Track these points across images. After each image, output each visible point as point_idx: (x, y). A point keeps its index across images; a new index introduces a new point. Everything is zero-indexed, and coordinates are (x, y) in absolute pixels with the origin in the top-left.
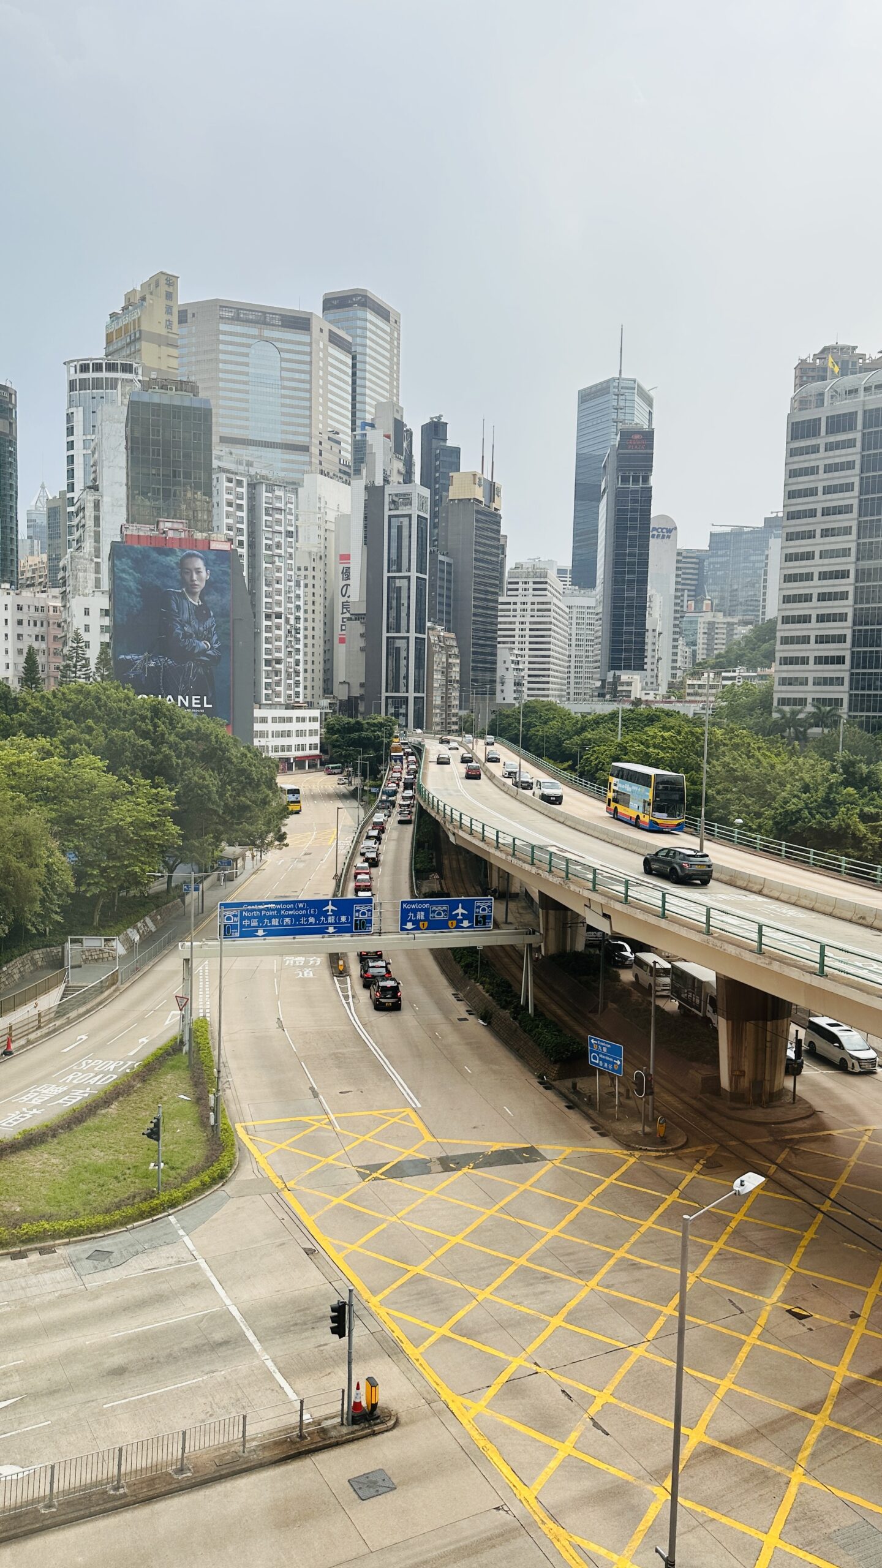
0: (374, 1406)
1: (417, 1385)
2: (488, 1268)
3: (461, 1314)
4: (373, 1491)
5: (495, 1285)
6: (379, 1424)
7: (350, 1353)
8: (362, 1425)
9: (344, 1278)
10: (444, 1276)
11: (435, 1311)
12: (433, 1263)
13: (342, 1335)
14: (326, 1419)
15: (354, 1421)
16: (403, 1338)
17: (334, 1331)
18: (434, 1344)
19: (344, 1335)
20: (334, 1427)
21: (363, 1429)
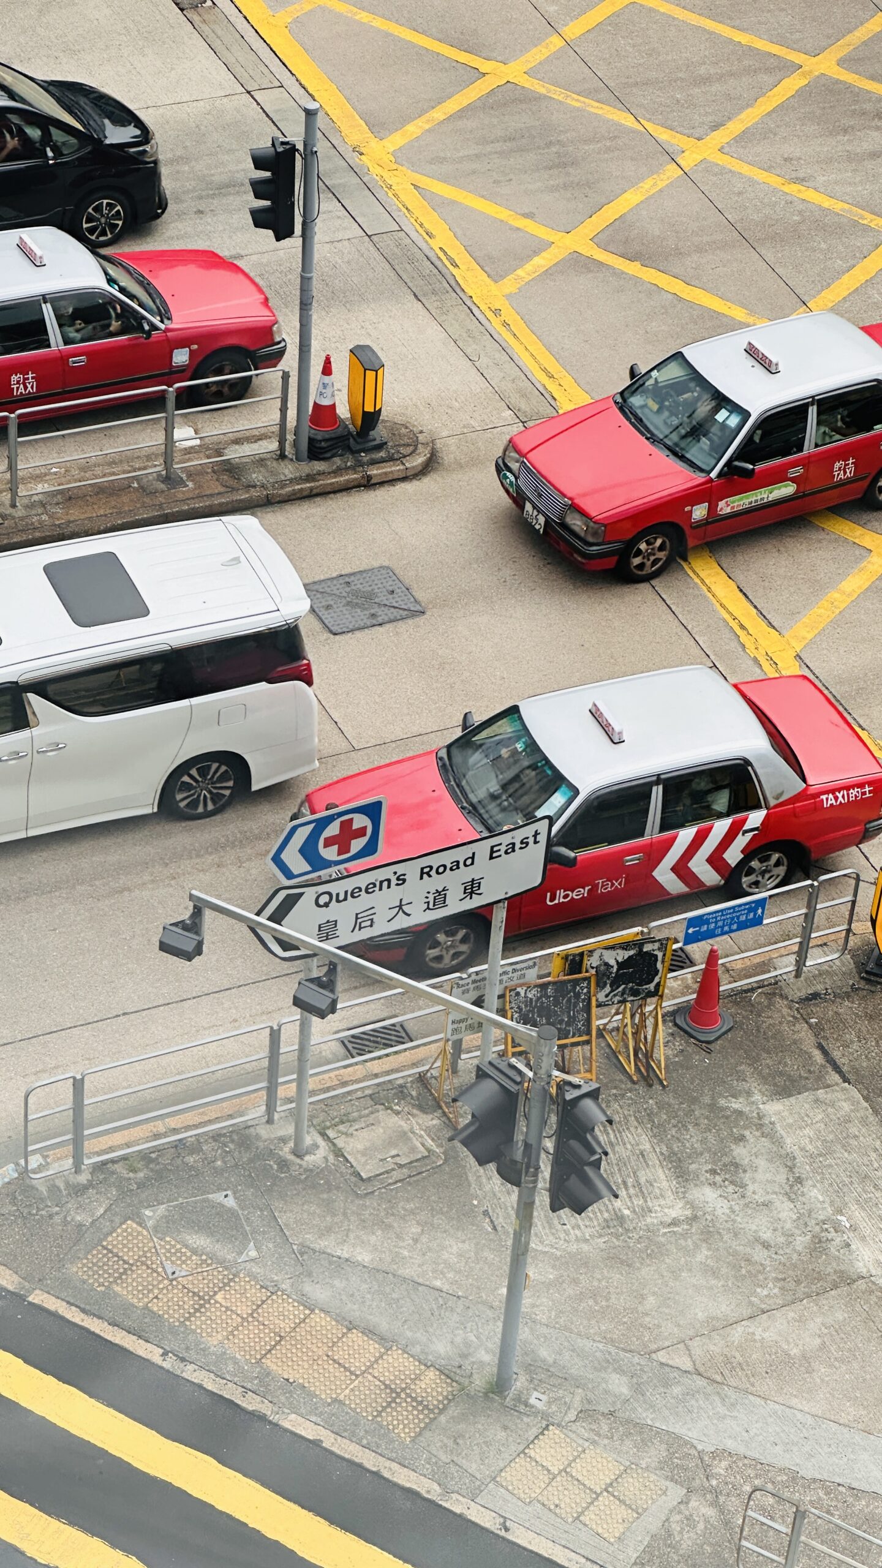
0: (371, 419)
1: (494, 375)
2: (721, 78)
3: (630, 199)
4: (361, 616)
5: (735, 127)
6: (383, 461)
7: (305, 282)
8: (337, 461)
9: (289, 81)
10: (588, 94)
11: (554, 189)
12: (557, 55)
13: (283, 232)
14: (237, 442)
15: (315, 451)
16: (457, 252)
17: (260, 219)
18: (548, 274)
19: (290, 233)
20: (260, 462)
21: (337, 472)
